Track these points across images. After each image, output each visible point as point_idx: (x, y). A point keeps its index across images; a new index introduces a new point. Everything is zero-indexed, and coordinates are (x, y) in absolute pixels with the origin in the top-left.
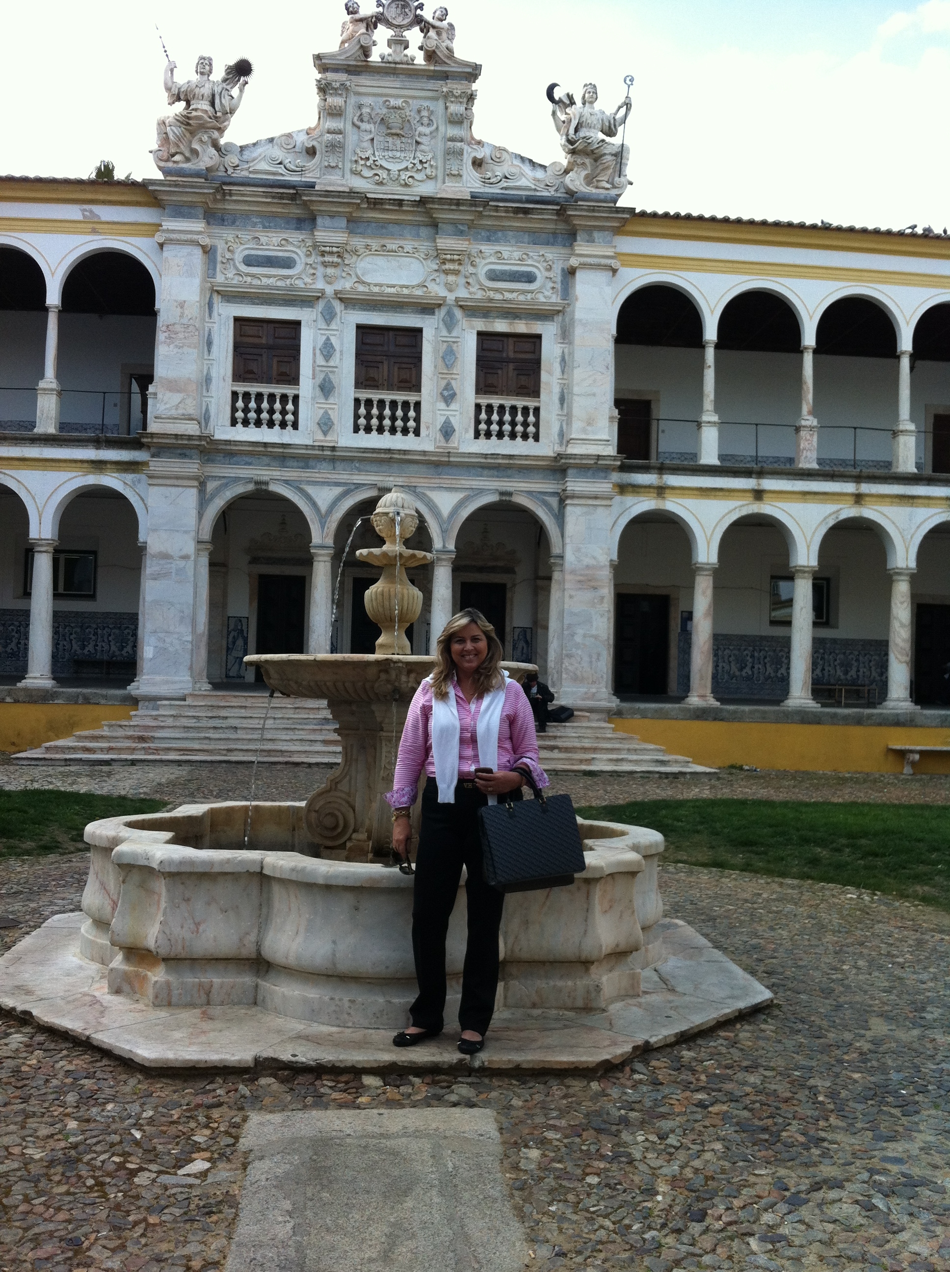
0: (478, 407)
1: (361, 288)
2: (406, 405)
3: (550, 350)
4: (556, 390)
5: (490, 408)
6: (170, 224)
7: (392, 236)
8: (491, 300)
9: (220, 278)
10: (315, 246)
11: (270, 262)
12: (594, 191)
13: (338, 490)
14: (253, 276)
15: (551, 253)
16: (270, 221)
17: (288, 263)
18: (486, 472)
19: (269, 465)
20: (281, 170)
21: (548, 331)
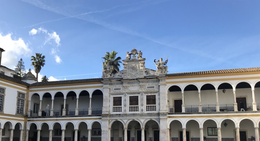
0: (147, 106)
1: (130, 91)
2: (136, 107)
3: (157, 97)
4: (158, 103)
5: (148, 106)
6: (104, 86)
7: (134, 84)
8: (147, 91)
9: (111, 92)
10: (123, 86)
11: (117, 89)
12: (162, 74)
13: (127, 120)
14: (115, 91)
15: (156, 83)
16: (117, 84)
17: (120, 89)
18: (148, 116)
19: (118, 117)
20: (119, 76)
21: (157, 95)
